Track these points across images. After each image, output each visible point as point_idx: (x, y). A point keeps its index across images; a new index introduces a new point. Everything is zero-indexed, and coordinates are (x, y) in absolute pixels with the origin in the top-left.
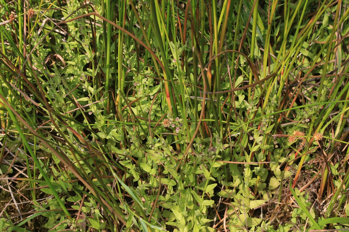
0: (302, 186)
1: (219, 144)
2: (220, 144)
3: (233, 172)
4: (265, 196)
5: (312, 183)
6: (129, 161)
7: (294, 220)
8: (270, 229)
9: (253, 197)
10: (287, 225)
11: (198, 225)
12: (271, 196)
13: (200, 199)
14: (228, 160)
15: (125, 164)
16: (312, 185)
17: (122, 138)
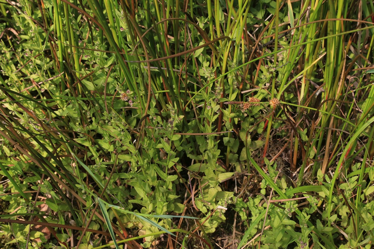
0: (274, 156)
1: (173, 115)
2: (175, 116)
3: (201, 145)
4: (238, 169)
5: (283, 151)
6: (84, 138)
7: (263, 192)
8: (238, 202)
9: (223, 170)
10: (258, 197)
11: (160, 201)
12: (244, 167)
13: (164, 175)
14: (191, 132)
15: (81, 141)
16: (284, 154)
17: (78, 114)
